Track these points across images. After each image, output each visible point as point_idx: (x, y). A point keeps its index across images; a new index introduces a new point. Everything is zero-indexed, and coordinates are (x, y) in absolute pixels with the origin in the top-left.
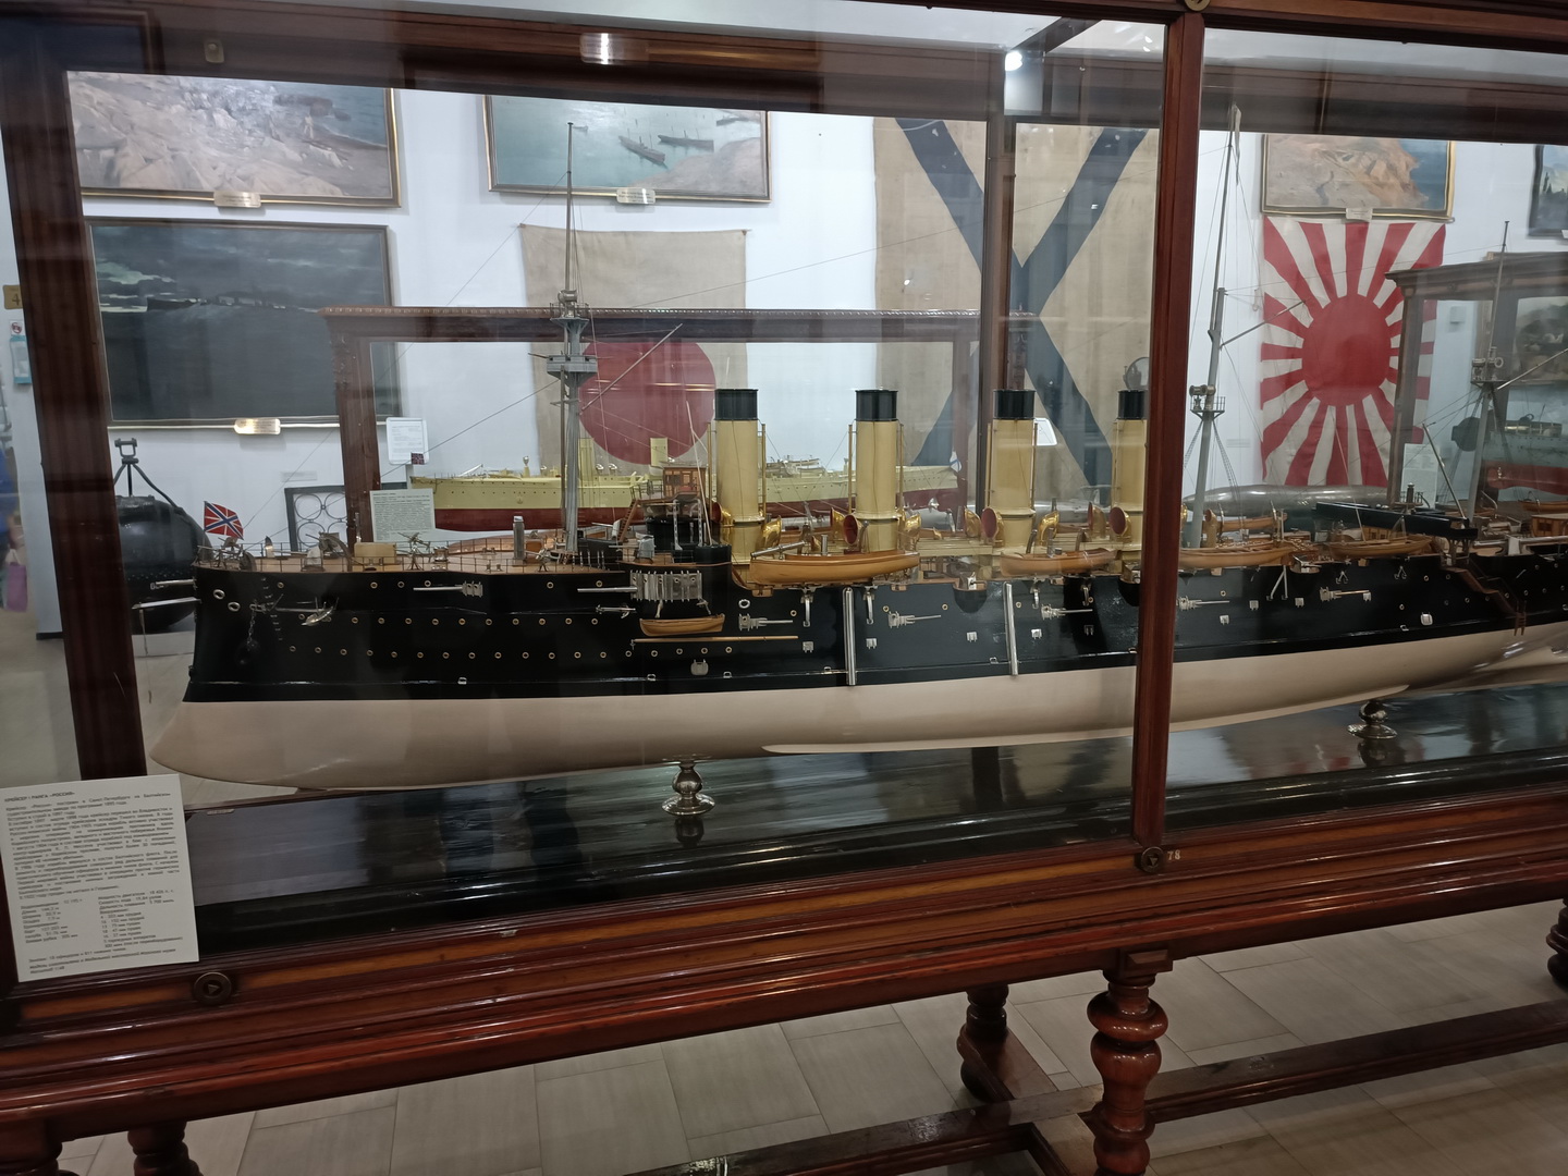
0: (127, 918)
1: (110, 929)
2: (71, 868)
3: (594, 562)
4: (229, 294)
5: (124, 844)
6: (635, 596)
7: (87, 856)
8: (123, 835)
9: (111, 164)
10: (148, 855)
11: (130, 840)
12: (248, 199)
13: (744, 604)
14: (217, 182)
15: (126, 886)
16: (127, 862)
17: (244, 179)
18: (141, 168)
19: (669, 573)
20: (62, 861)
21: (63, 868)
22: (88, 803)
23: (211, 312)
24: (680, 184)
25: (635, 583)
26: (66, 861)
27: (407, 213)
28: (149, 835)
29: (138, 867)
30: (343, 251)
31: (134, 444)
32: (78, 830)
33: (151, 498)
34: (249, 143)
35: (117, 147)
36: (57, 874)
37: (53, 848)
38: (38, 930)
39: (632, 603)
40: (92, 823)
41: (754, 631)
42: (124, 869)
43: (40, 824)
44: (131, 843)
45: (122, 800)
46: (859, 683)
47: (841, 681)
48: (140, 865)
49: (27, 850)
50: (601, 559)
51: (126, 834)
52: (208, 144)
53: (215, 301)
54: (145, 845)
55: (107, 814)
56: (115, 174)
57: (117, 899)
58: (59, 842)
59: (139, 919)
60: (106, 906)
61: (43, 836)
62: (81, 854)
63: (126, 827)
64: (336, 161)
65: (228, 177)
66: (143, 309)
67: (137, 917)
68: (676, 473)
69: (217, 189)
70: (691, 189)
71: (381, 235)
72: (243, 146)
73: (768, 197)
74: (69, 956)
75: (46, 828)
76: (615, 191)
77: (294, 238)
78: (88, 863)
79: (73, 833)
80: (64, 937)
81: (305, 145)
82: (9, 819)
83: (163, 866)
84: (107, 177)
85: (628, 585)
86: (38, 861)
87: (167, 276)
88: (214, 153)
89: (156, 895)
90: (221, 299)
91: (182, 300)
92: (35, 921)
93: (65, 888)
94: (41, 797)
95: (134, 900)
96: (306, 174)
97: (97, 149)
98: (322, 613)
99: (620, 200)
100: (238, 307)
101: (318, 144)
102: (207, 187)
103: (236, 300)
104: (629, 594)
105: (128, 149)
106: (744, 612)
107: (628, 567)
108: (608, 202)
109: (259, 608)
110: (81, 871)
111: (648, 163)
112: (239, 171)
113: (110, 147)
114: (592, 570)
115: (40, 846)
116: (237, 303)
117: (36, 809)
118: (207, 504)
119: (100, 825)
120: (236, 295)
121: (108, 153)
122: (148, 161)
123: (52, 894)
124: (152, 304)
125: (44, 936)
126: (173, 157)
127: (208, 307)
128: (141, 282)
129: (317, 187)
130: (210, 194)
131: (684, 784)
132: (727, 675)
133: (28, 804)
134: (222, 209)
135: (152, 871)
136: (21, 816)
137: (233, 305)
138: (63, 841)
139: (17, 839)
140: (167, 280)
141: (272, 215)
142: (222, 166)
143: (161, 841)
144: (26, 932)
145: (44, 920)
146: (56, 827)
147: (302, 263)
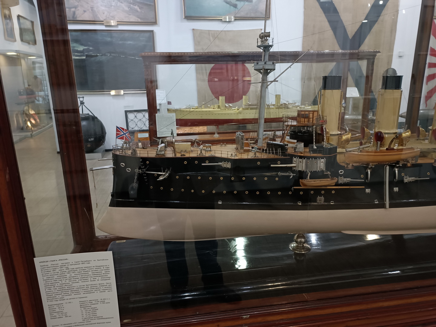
0: (91, 309)
1: (84, 313)
2: (67, 289)
3: (276, 153)
4: (108, 53)
5: (89, 280)
6: (295, 168)
7: (74, 285)
8: (89, 276)
9: (74, 13)
10: (99, 284)
11: (92, 278)
12: (113, 23)
13: (341, 172)
14: (105, 18)
15: (90, 297)
16: (91, 287)
17: (112, 17)
18: (83, 14)
19: (312, 159)
20: (64, 287)
21: (65, 290)
22: (74, 263)
23: (104, 58)
24: (242, 14)
25: (294, 162)
26: (65, 287)
27: (159, 26)
28: (100, 276)
29: (95, 289)
30: (141, 38)
31: (83, 98)
32: (70, 274)
33: (88, 114)
34: (113, 5)
35: (76, 7)
36: (62, 292)
37: (60, 282)
38: (55, 314)
39: (293, 172)
40: (76, 271)
41: (345, 184)
42: (89, 290)
43: (54, 272)
44: (92, 280)
45: (88, 262)
46: (390, 207)
47: (382, 206)
48: (96, 288)
49: (49, 283)
50: (279, 152)
51: (90, 276)
52: (101, 5)
53: (105, 55)
54: (98, 280)
55: (82, 268)
56: (75, 16)
57: (87, 302)
58: (62, 279)
59: (96, 310)
60: (83, 305)
61: (56, 277)
62: (72, 284)
63: (90, 273)
64: (139, 10)
65: (108, 16)
66: (84, 58)
67: (95, 309)
68: (306, 113)
69: (105, 20)
70: (245, 16)
71: (152, 33)
72: (112, 6)
73: (269, 18)
74: (68, 324)
75: (57, 273)
76: (222, 17)
77: (127, 35)
78: (75, 288)
79: (68, 275)
80: (66, 317)
81: (130, 4)
82: (42, 270)
83: (105, 289)
84: (73, 17)
85: (292, 164)
86: (54, 287)
87: (91, 47)
88: (103, 8)
89: (103, 300)
90: (106, 54)
91: (95, 55)
92: (53, 311)
93: (66, 297)
94: (55, 261)
95: (94, 302)
96: (130, 15)
97: (70, 8)
98: (165, 175)
99: (223, 20)
100: (111, 57)
101: (133, 4)
102: (102, 19)
103: (110, 54)
104: (291, 167)
105: (79, 8)
106: (341, 176)
107: (292, 156)
108: (219, 21)
109: (139, 171)
110: (72, 291)
111: (232, 7)
112: (111, 15)
113: (74, 8)
114: (276, 157)
115: (55, 281)
116: (111, 55)
117: (52, 266)
118: (117, 127)
119: (79, 272)
120: (110, 53)
121: (73, 10)
122: (85, 11)
123: (60, 300)
124: (87, 56)
125: (58, 316)
126: (92, 10)
127: (103, 56)
128: (84, 49)
129: (133, 19)
130: (103, 21)
131: (299, 240)
132: (332, 202)
133: (49, 264)
134: (106, 26)
135: (101, 291)
136: (47, 269)
137: (110, 56)
138: (64, 279)
139: (45, 278)
140: (91, 48)
141: (121, 28)
142: (106, 13)
143: (105, 279)
144: (50, 315)
145: (57, 310)
146: (61, 273)
147: (129, 42)
